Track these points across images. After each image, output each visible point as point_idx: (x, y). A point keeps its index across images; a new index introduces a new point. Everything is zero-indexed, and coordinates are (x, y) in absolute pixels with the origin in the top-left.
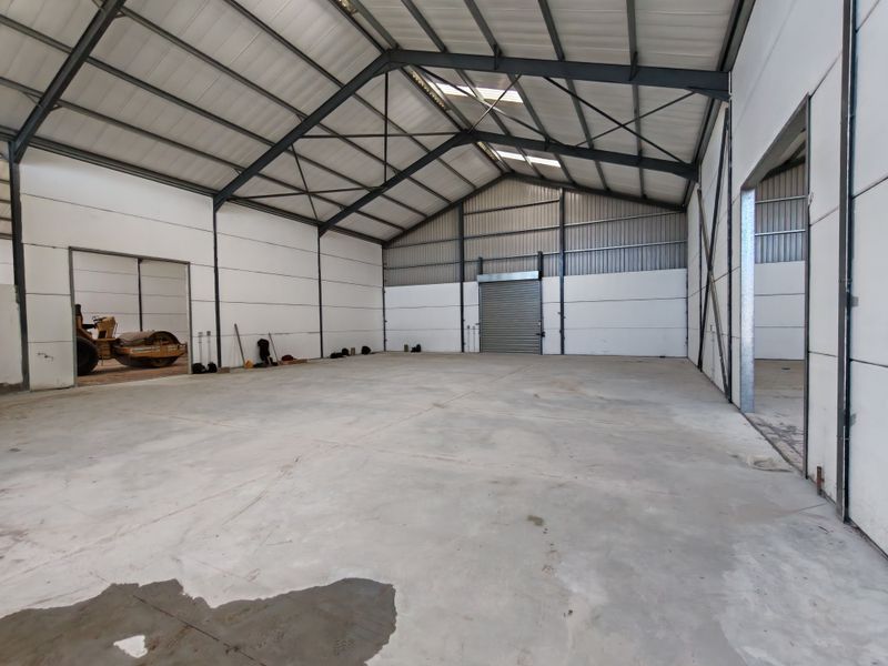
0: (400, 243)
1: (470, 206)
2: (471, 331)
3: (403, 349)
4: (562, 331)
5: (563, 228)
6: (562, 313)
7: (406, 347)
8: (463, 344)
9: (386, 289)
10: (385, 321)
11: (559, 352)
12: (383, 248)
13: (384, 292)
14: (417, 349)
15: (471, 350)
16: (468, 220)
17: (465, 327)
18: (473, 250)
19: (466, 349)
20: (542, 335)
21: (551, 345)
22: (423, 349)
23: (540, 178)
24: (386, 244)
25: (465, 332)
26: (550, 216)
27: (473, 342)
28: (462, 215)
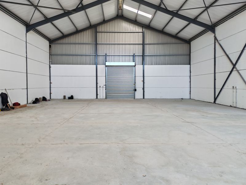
0: (60, 41)
1: (100, 29)
2: (101, 89)
3: (62, 97)
4: (143, 89)
5: (143, 44)
6: (143, 81)
7: (65, 97)
8: (97, 95)
9: (51, 65)
10: (50, 83)
11: (142, 98)
12: (50, 43)
13: (50, 67)
14: (71, 98)
15: (101, 97)
16: (99, 35)
17: (98, 86)
18: (102, 50)
19: (99, 97)
20: (135, 90)
21: (139, 95)
22: (74, 97)
23: (134, 21)
24: (52, 41)
25: (98, 89)
26: (138, 38)
27: (102, 94)
28: (96, 32)
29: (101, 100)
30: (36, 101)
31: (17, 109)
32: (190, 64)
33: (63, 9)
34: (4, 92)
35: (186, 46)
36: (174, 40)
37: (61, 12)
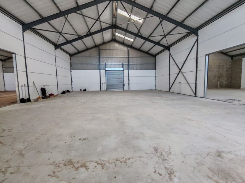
0: (77, 55)
1: (101, 47)
2: (103, 84)
3: (80, 90)
4: (129, 84)
5: (128, 57)
6: (129, 79)
7: (81, 90)
8: (101, 88)
9: (72, 71)
10: (72, 81)
11: (128, 90)
12: (70, 56)
13: (71, 72)
14: (85, 90)
15: (103, 90)
16: (101, 51)
17: (101, 83)
18: (103, 61)
19: (102, 90)
20: (124, 85)
21: (126, 88)
22: (87, 90)
23: (123, 43)
24: (71, 55)
25: (101, 85)
26: (125, 54)
27: (104, 87)
28: (99, 50)
29: (103, 91)
30: (64, 92)
31: (52, 97)
32: (156, 69)
33: (78, 35)
34: (43, 87)
35: (153, 58)
36: (146, 55)
37: (77, 37)
